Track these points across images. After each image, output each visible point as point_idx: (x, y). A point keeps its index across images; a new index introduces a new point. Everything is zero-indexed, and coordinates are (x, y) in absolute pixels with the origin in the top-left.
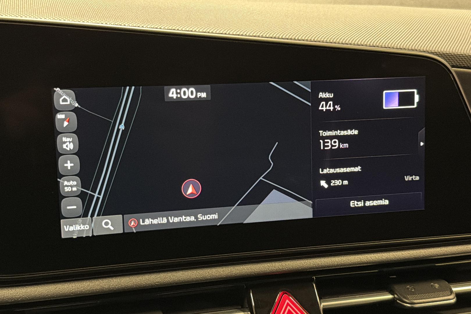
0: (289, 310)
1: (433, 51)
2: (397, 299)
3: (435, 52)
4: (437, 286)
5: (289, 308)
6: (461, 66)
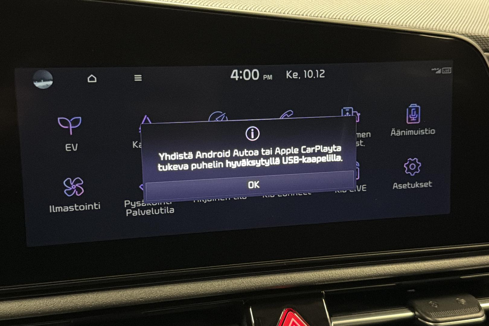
2: (419, 317)
4: (463, 301)
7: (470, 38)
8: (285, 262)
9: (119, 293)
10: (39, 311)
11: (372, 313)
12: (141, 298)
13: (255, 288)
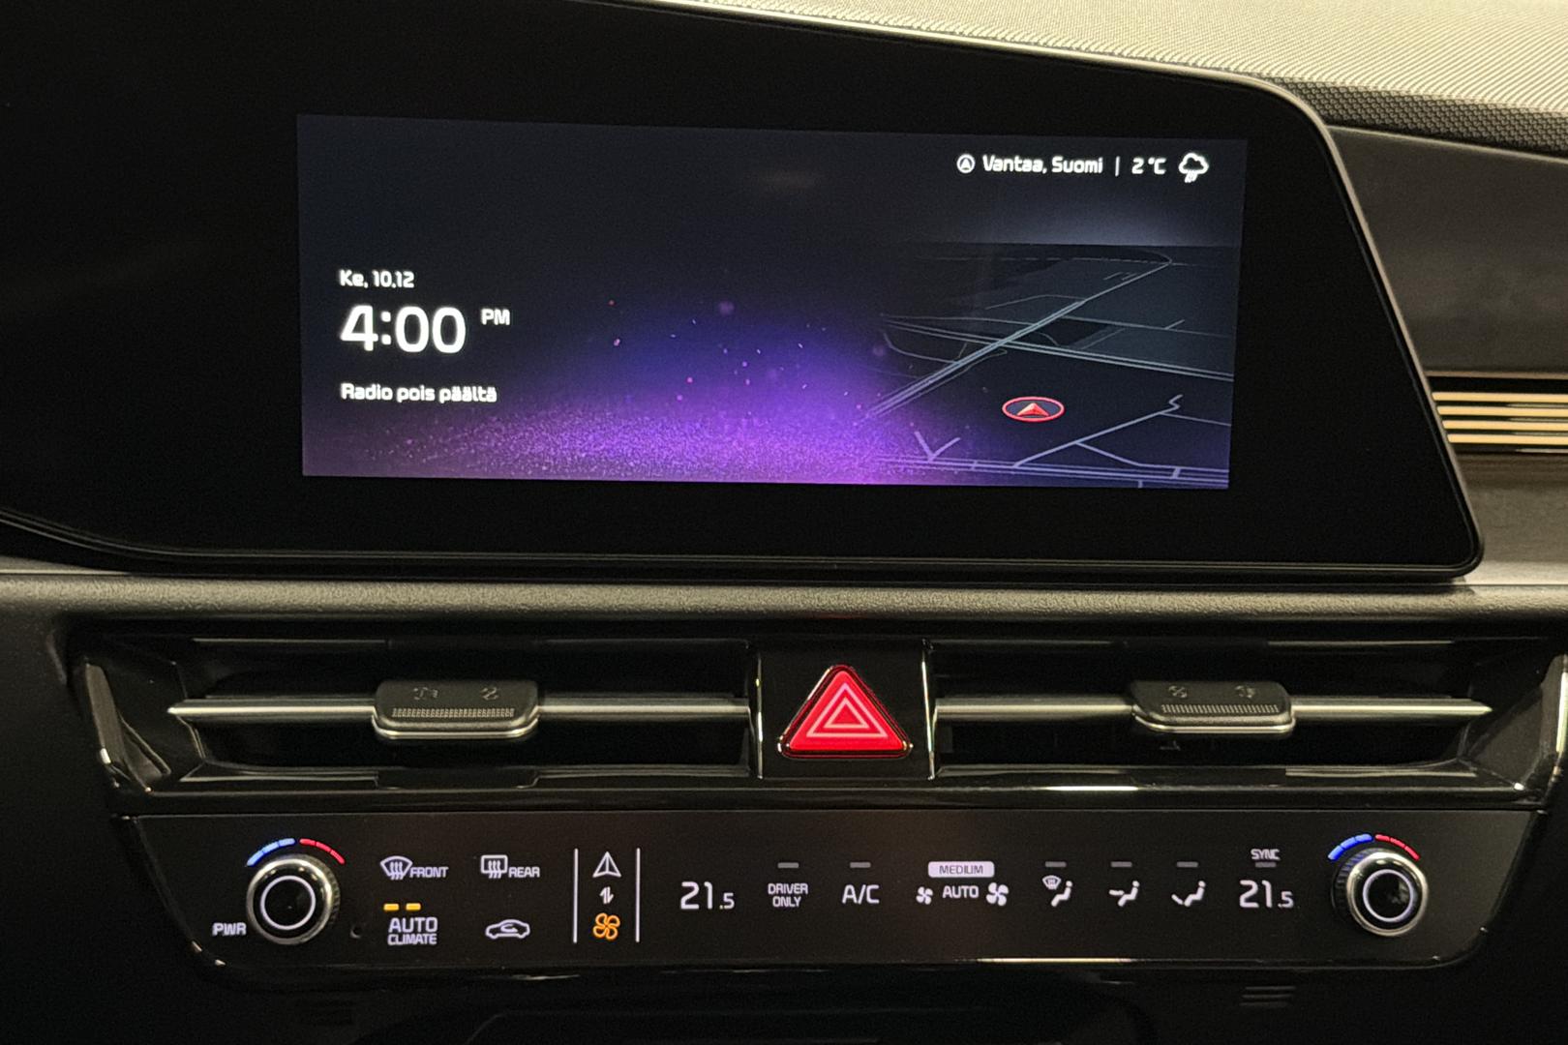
0: (846, 708)
1: (1287, 81)
2: (1137, 714)
3: (1293, 83)
4: (1251, 692)
5: (846, 702)
6: (1375, 124)
7: (1288, 89)
8: (836, 562)
9: (478, 590)
10: (320, 607)
11: (1036, 700)
12: (523, 605)
13: (767, 610)
